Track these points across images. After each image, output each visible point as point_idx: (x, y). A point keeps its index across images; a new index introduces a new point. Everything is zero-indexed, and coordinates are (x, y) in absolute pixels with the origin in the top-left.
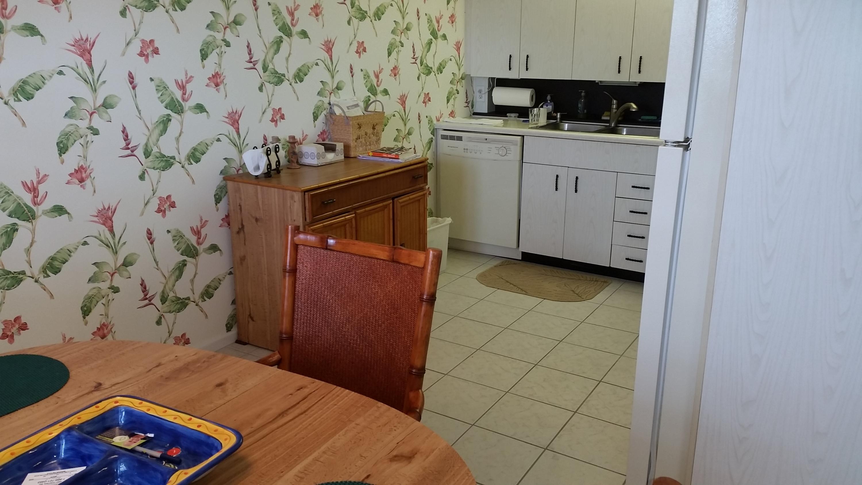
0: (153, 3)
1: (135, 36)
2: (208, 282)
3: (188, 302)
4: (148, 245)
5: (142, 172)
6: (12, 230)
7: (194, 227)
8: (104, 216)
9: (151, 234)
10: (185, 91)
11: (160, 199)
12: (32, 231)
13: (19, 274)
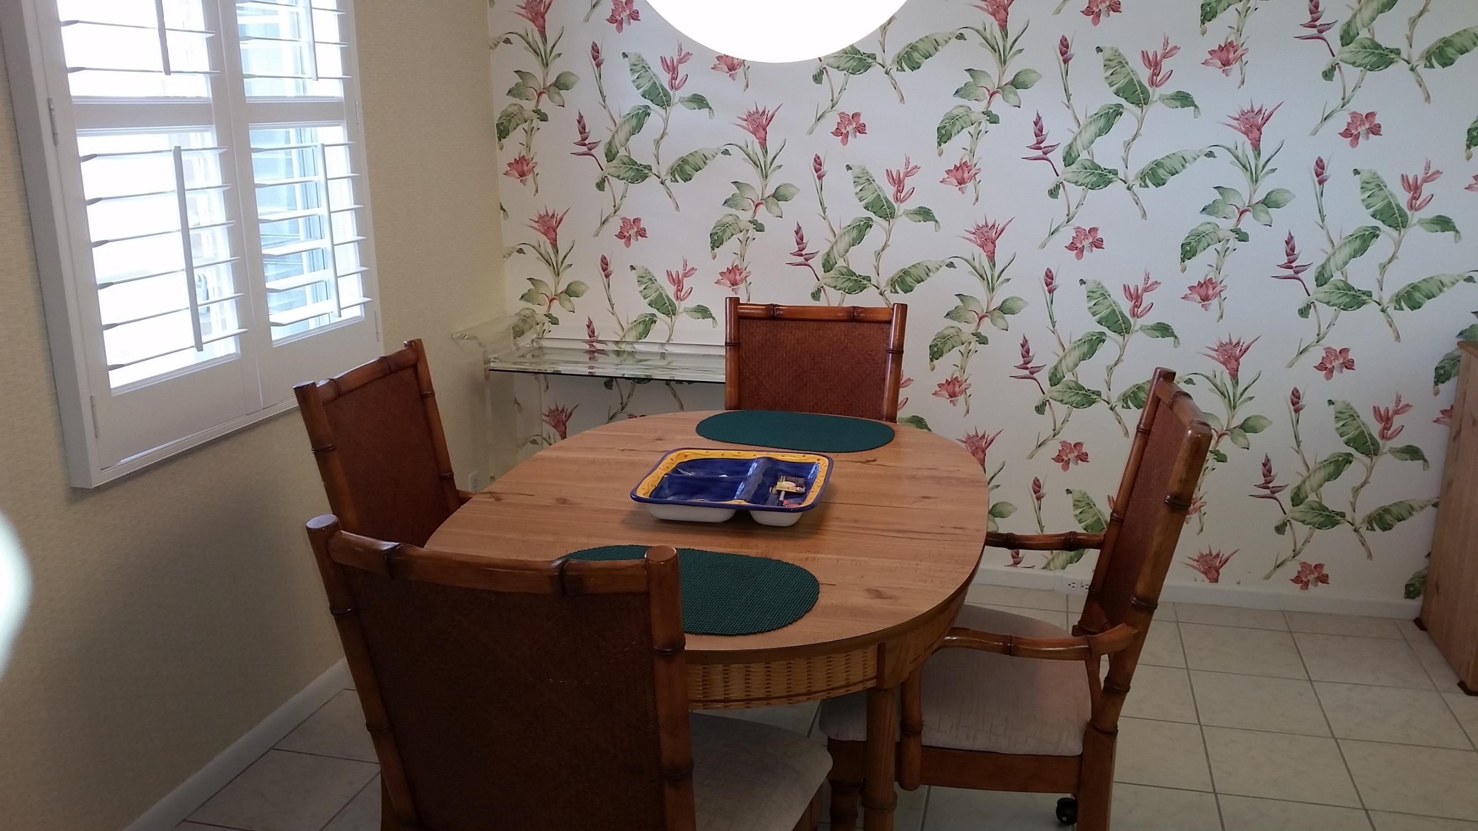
0: (1389, 57)
1: (1342, 107)
2: (1386, 503)
3: (1339, 520)
4: (1290, 412)
5: (1306, 305)
6: (1098, 340)
7: (1380, 407)
8: (1227, 352)
9: (1299, 398)
10: (1418, 194)
11: (1329, 350)
12: (1121, 347)
13: (1093, 393)
